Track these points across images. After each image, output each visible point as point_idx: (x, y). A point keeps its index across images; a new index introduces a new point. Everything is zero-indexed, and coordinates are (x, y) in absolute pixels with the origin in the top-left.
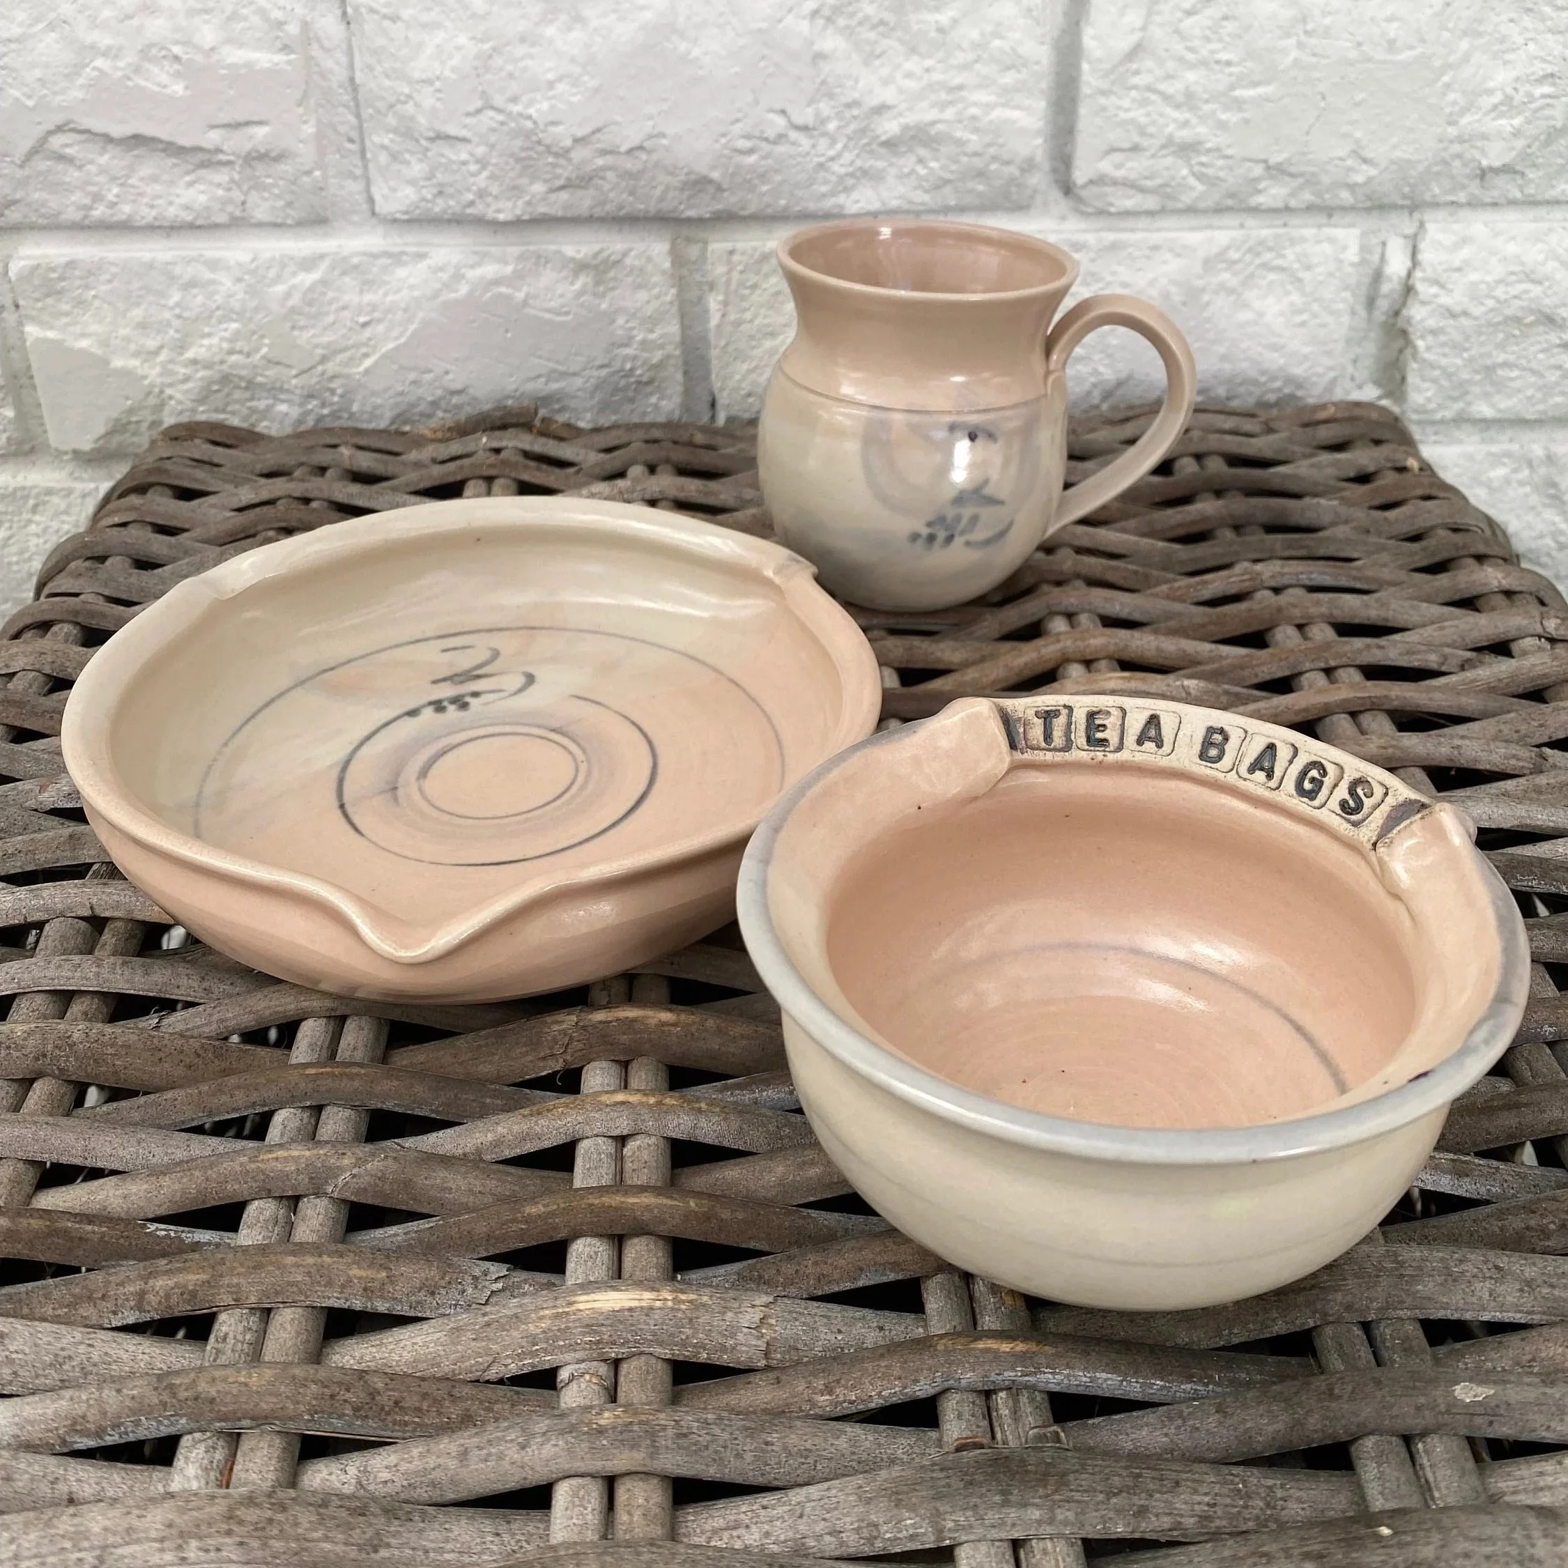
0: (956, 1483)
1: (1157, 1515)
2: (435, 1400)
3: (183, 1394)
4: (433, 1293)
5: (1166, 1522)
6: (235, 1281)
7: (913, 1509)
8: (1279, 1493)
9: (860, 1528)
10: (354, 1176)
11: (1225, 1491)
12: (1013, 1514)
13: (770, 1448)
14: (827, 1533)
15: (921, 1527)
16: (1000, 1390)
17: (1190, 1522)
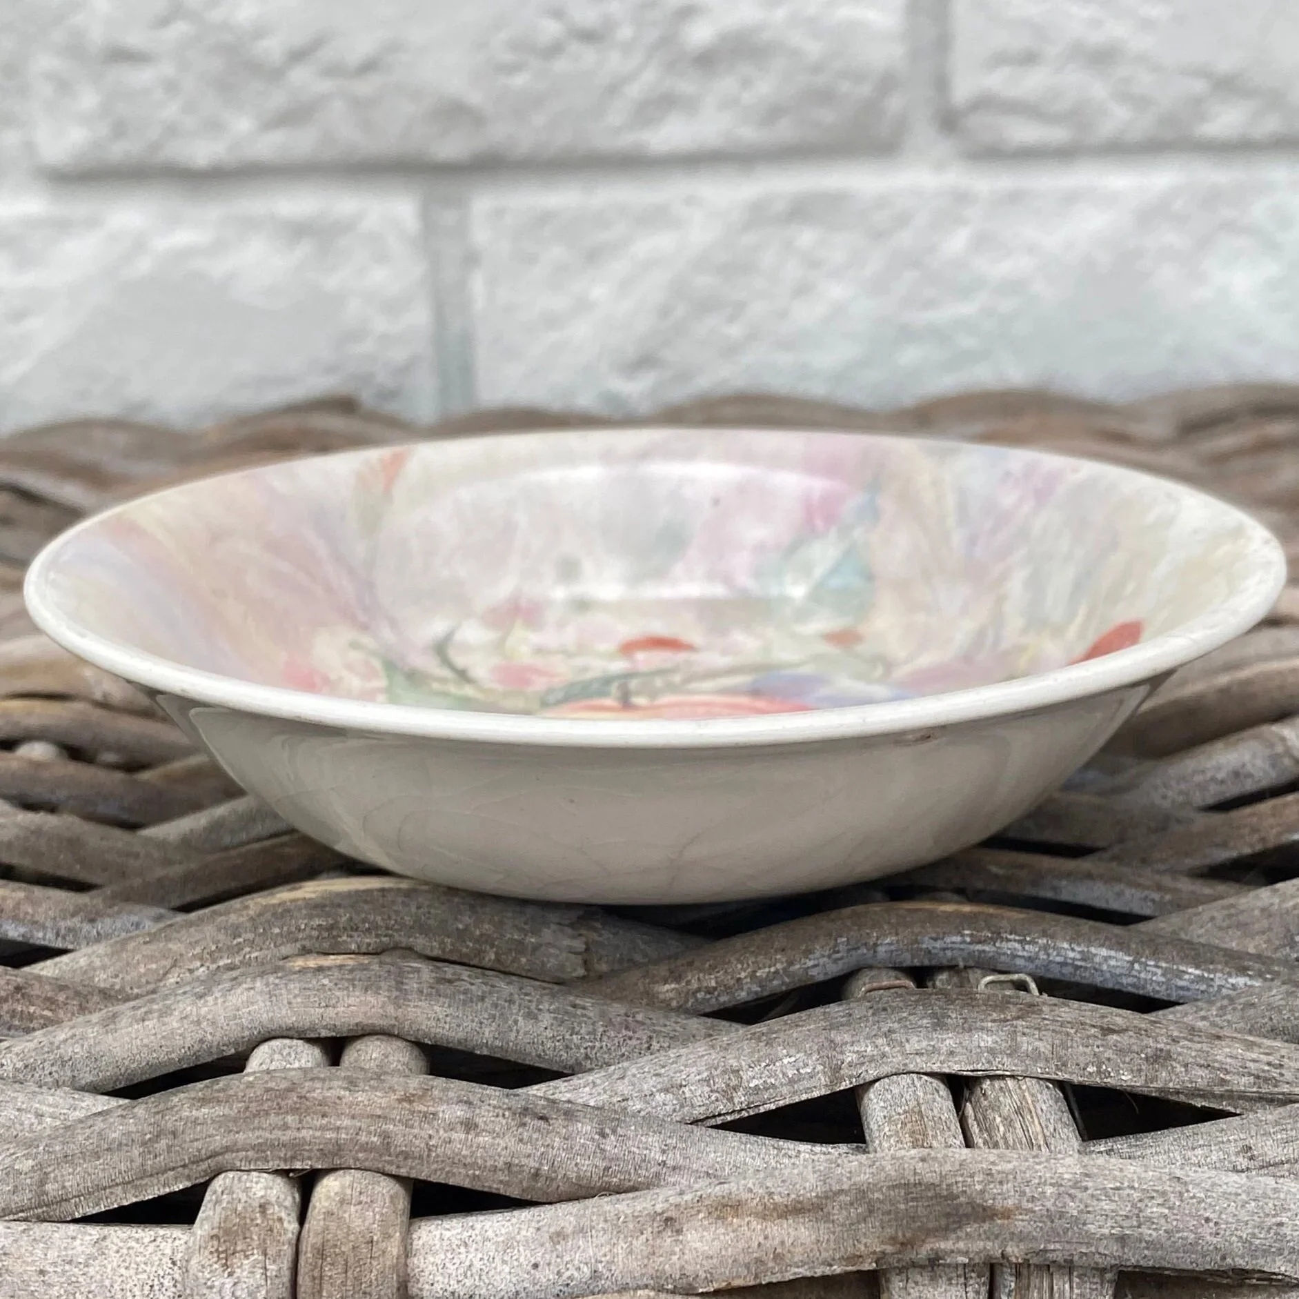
1: (1186, 1066)
2: (77, 993)
4: (92, 921)
5: (1201, 1078)
7: (796, 1045)
9: (711, 1077)
12: (949, 1041)
13: (579, 1012)
14: (660, 1091)
15: (806, 1065)
16: (941, 968)
17: (1242, 1083)
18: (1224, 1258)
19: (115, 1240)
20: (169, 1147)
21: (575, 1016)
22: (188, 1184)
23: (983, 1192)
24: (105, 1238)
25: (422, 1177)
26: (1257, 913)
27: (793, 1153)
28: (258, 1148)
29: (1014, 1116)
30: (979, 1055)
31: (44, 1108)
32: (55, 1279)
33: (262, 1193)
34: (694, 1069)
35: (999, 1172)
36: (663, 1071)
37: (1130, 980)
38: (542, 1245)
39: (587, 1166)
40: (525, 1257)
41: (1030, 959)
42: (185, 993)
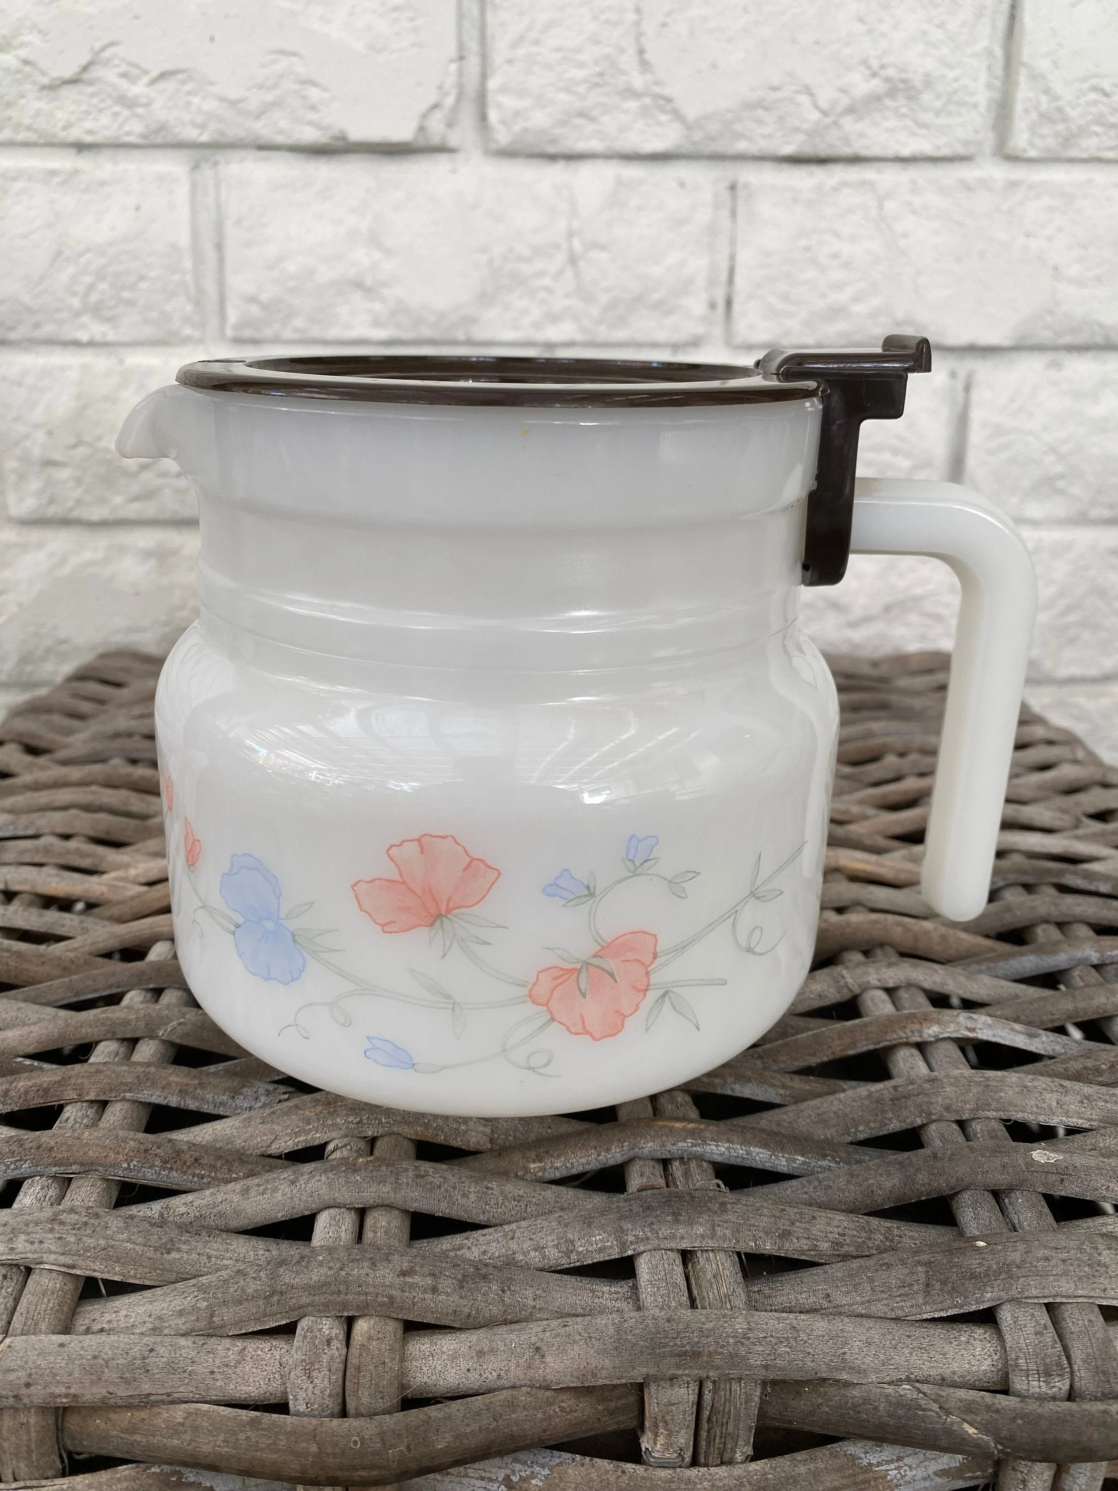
0: (636, 1208)
1: (798, 1239)
2: (227, 1161)
3: (27, 1146)
5: (804, 1244)
6: (80, 1081)
7: (602, 1227)
8: (896, 1232)
9: (559, 1244)
10: (180, 1024)
11: (852, 1226)
12: (682, 1230)
13: (490, 1192)
14: (533, 1250)
15: (608, 1241)
16: (675, 1159)
17: (824, 1246)
18: (816, 1374)
19: (251, 1350)
20: (279, 1301)
21: (488, 1194)
22: (288, 1321)
23: (698, 1342)
24: (245, 1348)
25: (410, 1319)
26: (832, 1115)
27: (600, 1294)
28: (326, 1306)
29: (713, 1280)
30: (696, 1239)
31: (212, 1252)
32: (219, 1376)
33: (327, 1332)
34: (550, 1238)
35: (706, 1329)
36: (534, 1237)
37: (770, 1164)
38: (472, 1358)
39: (495, 1310)
40: (464, 1364)
41: (721, 1155)
42: (285, 1179)
